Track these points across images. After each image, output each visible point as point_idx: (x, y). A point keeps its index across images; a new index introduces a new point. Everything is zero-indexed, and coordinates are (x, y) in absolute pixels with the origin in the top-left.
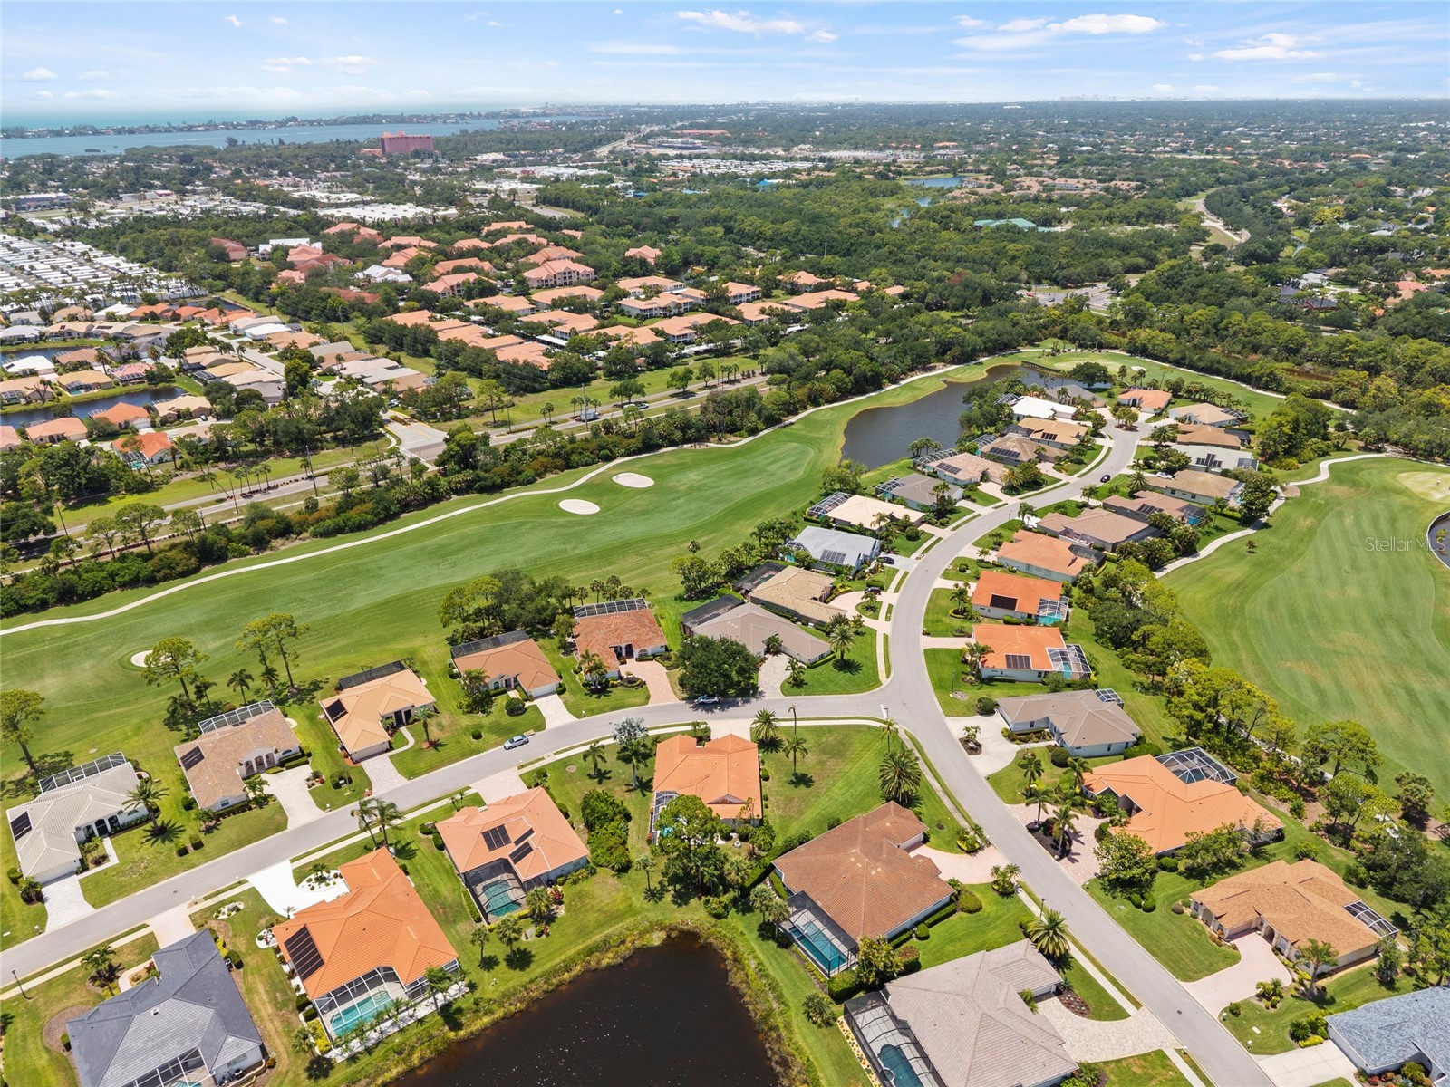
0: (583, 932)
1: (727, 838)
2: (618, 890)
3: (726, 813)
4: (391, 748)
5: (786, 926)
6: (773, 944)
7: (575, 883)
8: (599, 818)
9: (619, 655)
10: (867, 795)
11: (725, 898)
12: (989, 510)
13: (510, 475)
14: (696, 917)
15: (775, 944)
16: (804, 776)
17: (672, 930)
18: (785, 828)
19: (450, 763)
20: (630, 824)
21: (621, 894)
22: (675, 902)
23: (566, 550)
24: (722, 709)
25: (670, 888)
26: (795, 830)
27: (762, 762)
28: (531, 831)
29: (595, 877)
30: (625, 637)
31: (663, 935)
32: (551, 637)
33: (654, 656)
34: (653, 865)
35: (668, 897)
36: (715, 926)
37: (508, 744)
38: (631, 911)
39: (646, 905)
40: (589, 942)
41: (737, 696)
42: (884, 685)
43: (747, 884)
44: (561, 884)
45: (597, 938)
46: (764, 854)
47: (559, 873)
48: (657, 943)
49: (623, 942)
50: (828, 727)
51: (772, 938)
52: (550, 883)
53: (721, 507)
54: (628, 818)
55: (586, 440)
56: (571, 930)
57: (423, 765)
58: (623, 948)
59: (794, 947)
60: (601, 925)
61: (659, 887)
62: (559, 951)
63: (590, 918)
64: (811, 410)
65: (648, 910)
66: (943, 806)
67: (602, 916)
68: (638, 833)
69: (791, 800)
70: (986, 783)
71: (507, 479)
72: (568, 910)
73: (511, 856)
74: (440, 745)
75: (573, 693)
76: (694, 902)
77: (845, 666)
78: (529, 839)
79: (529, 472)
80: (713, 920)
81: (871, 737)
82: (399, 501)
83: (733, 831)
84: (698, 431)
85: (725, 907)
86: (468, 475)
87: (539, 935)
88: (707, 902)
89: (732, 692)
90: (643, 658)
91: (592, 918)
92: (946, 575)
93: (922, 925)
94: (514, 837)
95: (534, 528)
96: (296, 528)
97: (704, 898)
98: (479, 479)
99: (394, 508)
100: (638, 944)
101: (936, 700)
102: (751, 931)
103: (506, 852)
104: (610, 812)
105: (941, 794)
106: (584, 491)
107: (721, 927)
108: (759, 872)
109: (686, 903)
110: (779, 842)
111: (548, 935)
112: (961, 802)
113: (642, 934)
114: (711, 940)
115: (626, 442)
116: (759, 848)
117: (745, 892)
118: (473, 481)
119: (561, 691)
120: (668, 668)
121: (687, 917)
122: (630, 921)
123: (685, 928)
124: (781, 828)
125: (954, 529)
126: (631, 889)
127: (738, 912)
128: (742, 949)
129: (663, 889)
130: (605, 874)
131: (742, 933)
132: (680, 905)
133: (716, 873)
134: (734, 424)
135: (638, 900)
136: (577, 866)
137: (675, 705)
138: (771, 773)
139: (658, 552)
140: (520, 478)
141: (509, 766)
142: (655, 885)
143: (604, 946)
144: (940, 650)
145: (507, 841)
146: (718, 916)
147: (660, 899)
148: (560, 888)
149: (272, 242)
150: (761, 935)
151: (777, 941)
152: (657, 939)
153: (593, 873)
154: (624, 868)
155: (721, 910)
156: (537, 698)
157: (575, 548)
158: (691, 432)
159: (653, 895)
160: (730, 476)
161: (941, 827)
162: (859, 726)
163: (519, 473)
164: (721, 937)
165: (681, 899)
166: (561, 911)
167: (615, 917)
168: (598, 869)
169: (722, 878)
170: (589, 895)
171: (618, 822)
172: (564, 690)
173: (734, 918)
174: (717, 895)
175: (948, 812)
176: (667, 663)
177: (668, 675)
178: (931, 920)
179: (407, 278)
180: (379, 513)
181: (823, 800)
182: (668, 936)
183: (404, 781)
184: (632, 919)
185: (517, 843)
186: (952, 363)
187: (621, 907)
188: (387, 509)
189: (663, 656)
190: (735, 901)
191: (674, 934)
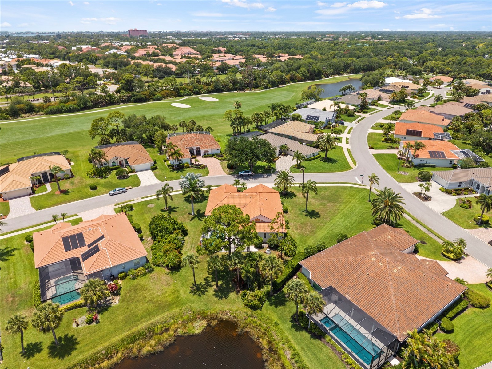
0: (131, 320)
1: (259, 247)
2: (169, 285)
3: (260, 228)
4: (34, 192)
5: (318, 318)
6: (305, 335)
7: (134, 278)
8: (161, 231)
9: (192, 154)
10: (360, 222)
11: (260, 293)
12: (385, 109)
13: (149, 95)
14: (234, 308)
15: (308, 335)
16: (313, 211)
17: (212, 319)
18: (304, 242)
19: (69, 202)
20: (186, 238)
21: (171, 288)
22: (216, 296)
23: (171, 118)
24: (254, 178)
25: (214, 283)
26: (312, 242)
27: (282, 203)
28: (102, 237)
29: (152, 274)
30: (196, 143)
31: (204, 323)
32: (154, 148)
33: (213, 155)
34: (198, 262)
35: (211, 291)
36: (251, 316)
37: (112, 192)
38: (178, 302)
39: (191, 297)
40: (135, 330)
41: (263, 173)
42: (354, 169)
43: (279, 281)
44: (122, 279)
45: (143, 326)
46: (289, 259)
47: (121, 269)
48: (198, 331)
49: (167, 330)
50: (324, 187)
51: (306, 329)
52: (113, 278)
53: (251, 108)
54: (185, 233)
55: (188, 85)
56: (119, 319)
57: (51, 202)
58: (165, 336)
59: (328, 338)
60: (149, 314)
61: (204, 282)
62: (104, 338)
63: (141, 308)
64: (291, 84)
65: (193, 302)
66: (419, 230)
67: (151, 306)
68: (192, 243)
69: (306, 224)
70: (443, 216)
71: (148, 97)
72: (122, 301)
73: (82, 255)
74: (69, 192)
75: (161, 170)
76: (232, 295)
77: (327, 160)
78: (100, 243)
79: (159, 95)
80: (250, 311)
81: (354, 192)
82: (92, 102)
83: (264, 243)
84: (241, 84)
85: (260, 299)
86: (129, 94)
87: (90, 322)
88: (245, 295)
89: (259, 171)
90: (206, 156)
91: (142, 307)
92: (373, 128)
93: (445, 319)
94: (88, 241)
95: (157, 111)
96: (36, 109)
97: (241, 292)
98: (134, 95)
99: (90, 104)
100: (180, 332)
101: (389, 175)
102: (284, 322)
103: (77, 253)
104: (171, 227)
105: (414, 222)
106: (184, 101)
107: (257, 317)
108: (288, 271)
109: (226, 297)
110: (301, 249)
111: (98, 322)
112: (431, 228)
113: (184, 323)
114: (248, 329)
115: (206, 87)
116: (286, 254)
117: (277, 287)
118: (131, 97)
119: (154, 168)
120: (221, 160)
121: (227, 308)
122: (176, 310)
123: (225, 317)
124: (301, 242)
125: (371, 114)
126: (180, 284)
127: (271, 304)
128: (276, 338)
129: (208, 284)
130: (161, 272)
131: (276, 324)
132: (221, 298)
133: (252, 270)
134: (257, 84)
135: (185, 293)
136: (136, 265)
137: (225, 177)
138: (289, 209)
139: (219, 120)
140: (154, 97)
141: (109, 204)
142: (200, 281)
143: (150, 333)
144: (383, 154)
145: (82, 244)
146: (254, 308)
147: (203, 293)
148: (120, 282)
149: (77, 46)
150: (293, 326)
151: (310, 332)
152: (198, 327)
153: (151, 271)
154: (175, 268)
155: (256, 302)
156: (138, 171)
157: (175, 118)
158: (237, 86)
159: (198, 289)
160: (255, 99)
161: (424, 243)
162: (344, 187)
163: (154, 95)
164: (257, 327)
165: (222, 293)
166: (116, 301)
167: (163, 307)
168: (156, 268)
169: (257, 275)
170: (144, 288)
171: (177, 235)
172: (156, 168)
173: (268, 309)
174: (253, 290)
175: (424, 233)
176: (221, 158)
177: (221, 164)
178: (451, 314)
179: (126, 54)
180: (80, 105)
181: (329, 225)
182: (209, 325)
183: (33, 211)
184: (177, 309)
185: (89, 246)
186: (350, 73)
187: (170, 299)
188: (85, 104)
189: (219, 155)
190: (268, 295)
191: (214, 323)
